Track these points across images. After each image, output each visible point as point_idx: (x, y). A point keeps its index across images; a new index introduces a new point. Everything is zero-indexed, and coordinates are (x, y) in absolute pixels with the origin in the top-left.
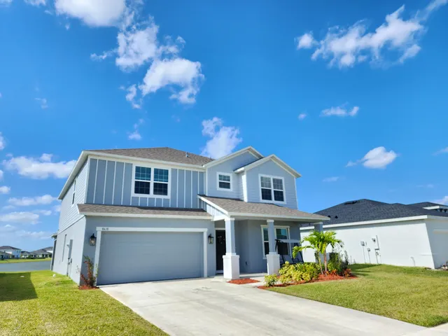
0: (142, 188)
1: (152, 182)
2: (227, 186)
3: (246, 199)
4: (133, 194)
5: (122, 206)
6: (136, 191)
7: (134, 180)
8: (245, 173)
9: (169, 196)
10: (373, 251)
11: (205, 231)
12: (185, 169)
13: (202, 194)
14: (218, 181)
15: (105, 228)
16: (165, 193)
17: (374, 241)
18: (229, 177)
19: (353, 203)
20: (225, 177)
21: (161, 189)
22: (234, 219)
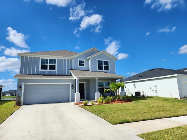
0: (44, 67)
1: (48, 65)
2: (83, 65)
3: (90, 70)
4: (40, 70)
5: (39, 75)
6: (41, 69)
7: (40, 64)
8: (90, 59)
9: (56, 70)
10: (154, 91)
11: (70, 84)
12: (63, 59)
13: (71, 69)
14: (78, 63)
15: (26, 83)
16: (55, 69)
17: (155, 86)
18: (84, 61)
19: (152, 70)
20: (82, 61)
21: (52, 67)
22: (78, 79)
